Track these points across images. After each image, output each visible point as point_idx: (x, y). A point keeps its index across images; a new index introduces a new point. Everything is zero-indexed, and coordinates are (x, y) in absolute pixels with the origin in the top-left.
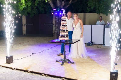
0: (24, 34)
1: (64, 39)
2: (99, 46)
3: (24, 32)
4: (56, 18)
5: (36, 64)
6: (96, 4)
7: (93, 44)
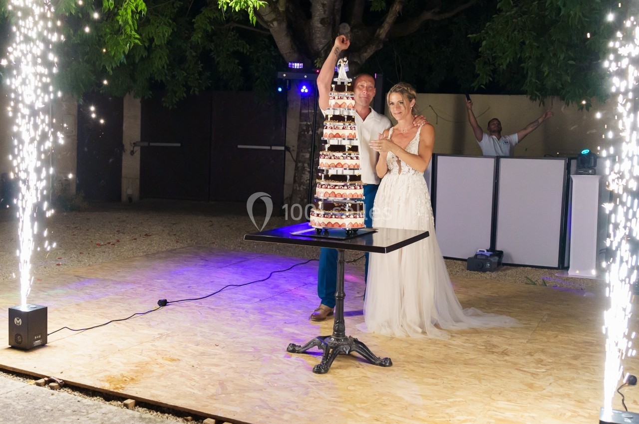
0: (130, 199)
1: (340, 221)
2: (538, 276)
3: (130, 186)
4: (305, 111)
5: (173, 360)
6: (527, 42)
7: (504, 261)
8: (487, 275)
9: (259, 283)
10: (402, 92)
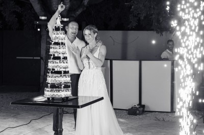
1: (59, 94)
2: (161, 116)
6: (152, 7)
7: (146, 110)
8: (137, 117)
9: (24, 126)
10: (90, 29)
